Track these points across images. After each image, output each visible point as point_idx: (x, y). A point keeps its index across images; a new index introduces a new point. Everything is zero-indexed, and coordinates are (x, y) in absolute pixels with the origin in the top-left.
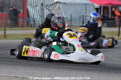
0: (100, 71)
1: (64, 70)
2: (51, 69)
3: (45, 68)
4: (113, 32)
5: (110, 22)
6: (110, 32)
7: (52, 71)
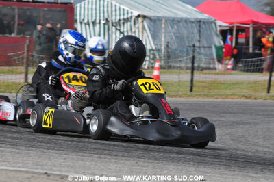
0: (225, 165)
1: (151, 161)
2: (122, 160)
3: (109, 157)
4: (255, 83)
5: (252, 62)
6: (249, 83)
7: (123, 163)
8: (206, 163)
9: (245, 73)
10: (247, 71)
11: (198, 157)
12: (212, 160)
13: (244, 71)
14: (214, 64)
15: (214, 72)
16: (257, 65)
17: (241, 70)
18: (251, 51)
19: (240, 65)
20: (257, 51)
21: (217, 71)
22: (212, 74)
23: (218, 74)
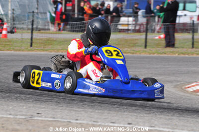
8: (42, 101)
9: (72, 33)
10: (73, 31)
11: (36, 97)
12: (46, 98)
13: (71, 31)
14: (48, 25)
15: (48, 31)
16: (81, 27)
17: (69, 31)
18: (76, 16)
19: (68, 27)
20: (80, 17)
21: (51, 31)
22: (47, 33)
23: (51, 33)
